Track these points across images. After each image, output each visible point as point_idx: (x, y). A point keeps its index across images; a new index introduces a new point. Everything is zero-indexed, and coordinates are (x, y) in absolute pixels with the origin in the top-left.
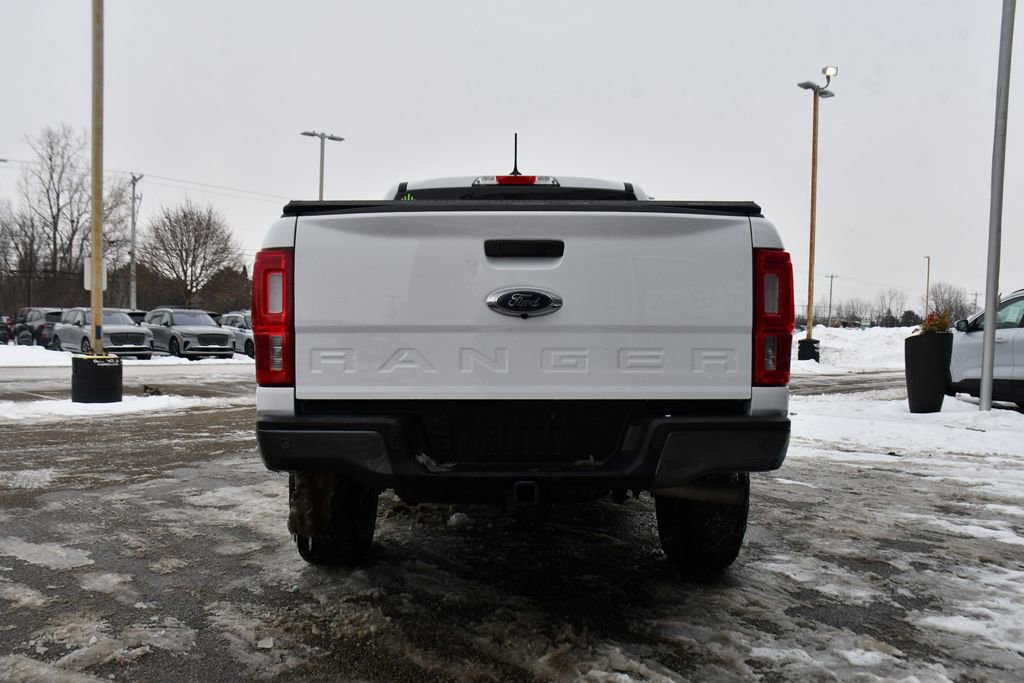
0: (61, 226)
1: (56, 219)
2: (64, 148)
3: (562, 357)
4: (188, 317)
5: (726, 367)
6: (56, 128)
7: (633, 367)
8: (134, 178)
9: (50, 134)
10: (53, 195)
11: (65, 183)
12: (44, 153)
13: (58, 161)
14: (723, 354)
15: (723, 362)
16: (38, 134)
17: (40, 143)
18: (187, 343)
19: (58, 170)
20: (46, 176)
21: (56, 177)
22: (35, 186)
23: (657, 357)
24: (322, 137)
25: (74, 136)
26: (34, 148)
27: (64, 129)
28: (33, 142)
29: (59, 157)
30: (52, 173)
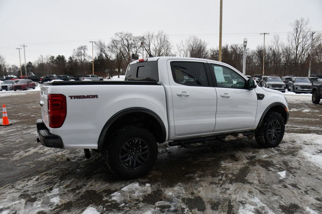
0: (299, 49)
1: (297, 47)
2: (301, 25)
4: (300, 80)
6: (299, 19)
8: (313, 33)
9: (297, 21)
10: (297, 40)
11: (301, 36)
12: (295, 28)
13: (299, 30)
17: (294, 25)
18: (297, 88)
19: (299, 32)
20: (295, 35)
21: (298, 35)
22: (292, 37)
25: (304, 21)
26: (292, 26)
27: (301, 19)
28: (292, 24)
29: (299, 28)
30: (297, 33)
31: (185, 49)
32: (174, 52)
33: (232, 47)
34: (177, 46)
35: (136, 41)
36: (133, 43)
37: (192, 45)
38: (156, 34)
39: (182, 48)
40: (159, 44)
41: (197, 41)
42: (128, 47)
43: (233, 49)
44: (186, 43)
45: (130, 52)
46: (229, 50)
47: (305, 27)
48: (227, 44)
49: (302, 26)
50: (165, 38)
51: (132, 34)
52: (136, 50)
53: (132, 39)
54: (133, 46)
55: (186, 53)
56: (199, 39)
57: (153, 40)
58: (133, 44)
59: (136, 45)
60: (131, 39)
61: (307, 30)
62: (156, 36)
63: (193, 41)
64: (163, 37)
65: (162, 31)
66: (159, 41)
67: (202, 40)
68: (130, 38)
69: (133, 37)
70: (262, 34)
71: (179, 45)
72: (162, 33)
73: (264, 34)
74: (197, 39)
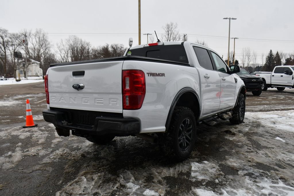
2: (171, 28)
3: (85, 100)
5: (116, 104)
6: (169, 23)
7: (98, 103)
8: (184, 35)
9: (168, 25)
11: (172, 38)
12: (166, 30)
13: (170, 32)
14: (116, 100)
15: (116, 102)
16: (165, 26)
17: (166, 28)
19: (170, 35)
20: (167, 37)
21: (169, 36)
23: (102, 101)
24: (230, 19)
25: (174, 25)
26: (164, 29)
27: (171, 23)
28: (164, 28)
29: (170, 31)
30: (168, 35)
31: (65, 49)
32: (54, 52)
33: (112, 47)
34: (57, 45)
35: (13, 39)
36: (10, 40)
37: (73, 44)
38: (34, 32)
39: (62, 47)
40: (38, 43)
41: (77, 41)
42: (4, 45)
43: (114, 48)
44: (66, 43)
45: (6, 50)
46: (110, 49)
47: (174, 30)
48: (107, 44)
49: (172, 30)
50: (45, 37)
51: (7, 31)
52: (14, 48)
53: (8, 36)
54: (10, 43)
55: (67, 53)
56: (80, 38)
57: (31, 38)
58: (9, 42)
59: (14, 43)
60: (6, 36)
61: (176, 33)
62: (34, 35)
63: (73, 40)
64: (41, 36)
65: (40, 29)
66: (38, 40)
67: (83, 40)
68: (5, 34)
69: (9, 33)
70: (145, 34)
71: (59, 45)
72: (40, 31)
73: (148, 34)
74: (77, 38)
